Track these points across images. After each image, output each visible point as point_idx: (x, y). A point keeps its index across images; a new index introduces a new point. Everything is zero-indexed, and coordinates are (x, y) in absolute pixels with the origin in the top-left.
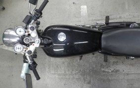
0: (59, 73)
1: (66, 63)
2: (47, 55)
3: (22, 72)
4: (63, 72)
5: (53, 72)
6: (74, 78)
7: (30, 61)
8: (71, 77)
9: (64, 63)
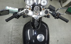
0: (13, 31)
1: (19, 36)
2: (25, 24)
3: (11, 7)
4: (13, 35)
5: (14, 28)
6: (9, 42)
7: (20, 13)
8: (10, 40)
9: (20, 35)
